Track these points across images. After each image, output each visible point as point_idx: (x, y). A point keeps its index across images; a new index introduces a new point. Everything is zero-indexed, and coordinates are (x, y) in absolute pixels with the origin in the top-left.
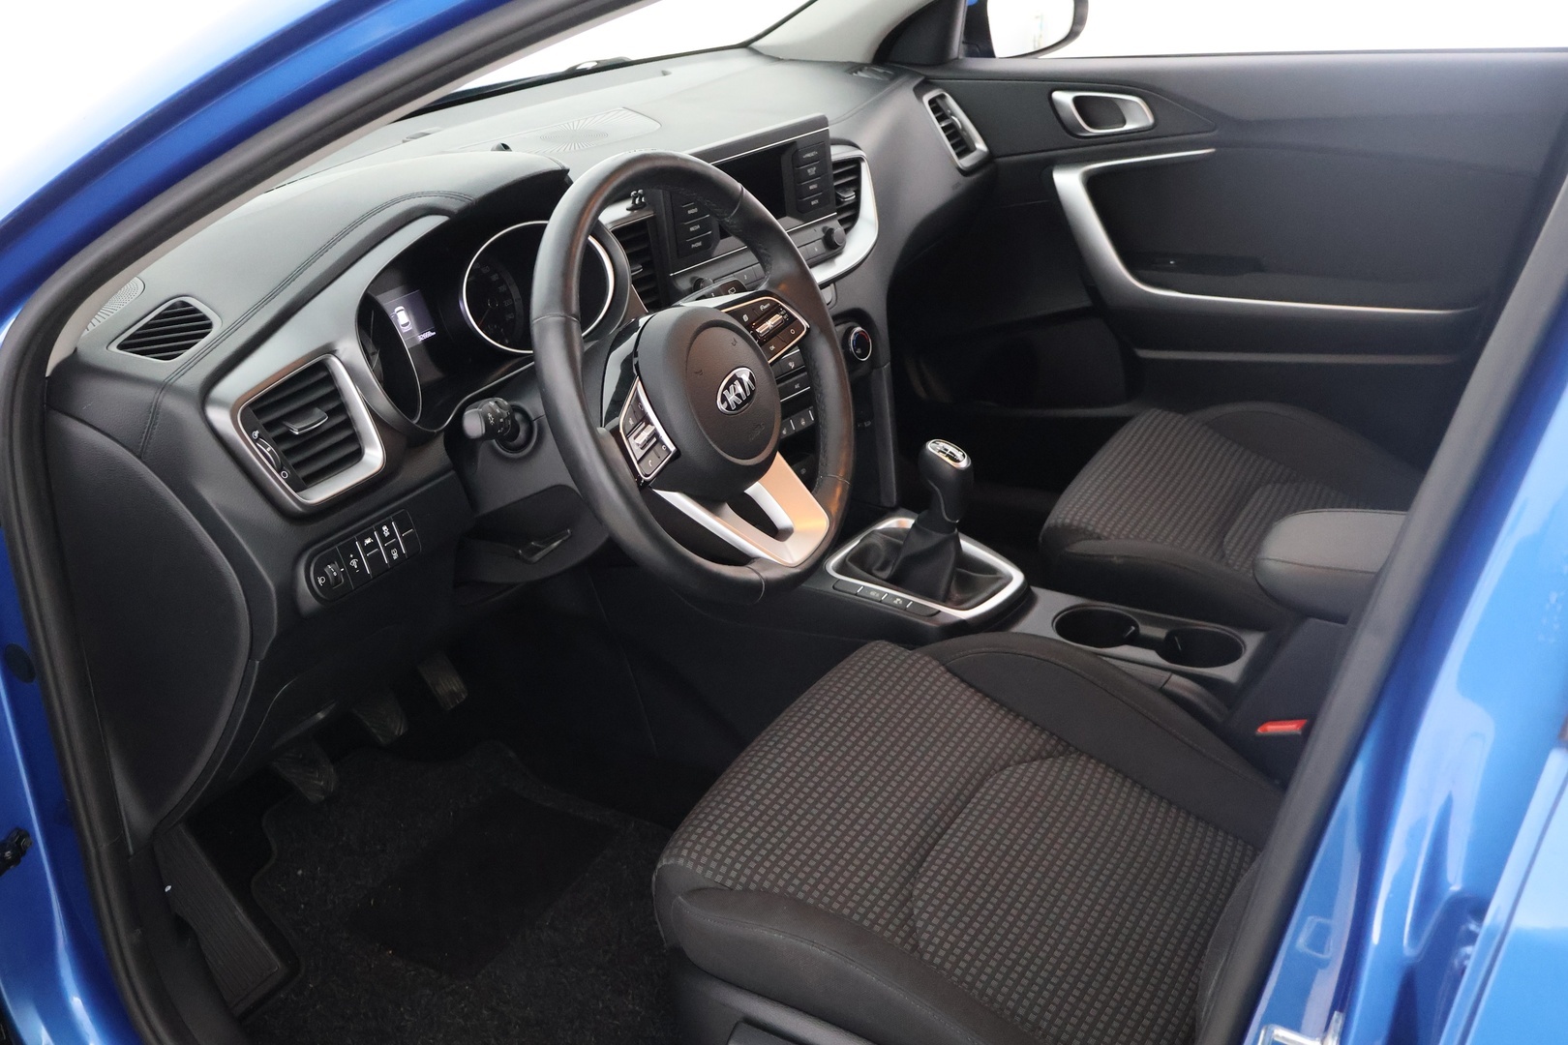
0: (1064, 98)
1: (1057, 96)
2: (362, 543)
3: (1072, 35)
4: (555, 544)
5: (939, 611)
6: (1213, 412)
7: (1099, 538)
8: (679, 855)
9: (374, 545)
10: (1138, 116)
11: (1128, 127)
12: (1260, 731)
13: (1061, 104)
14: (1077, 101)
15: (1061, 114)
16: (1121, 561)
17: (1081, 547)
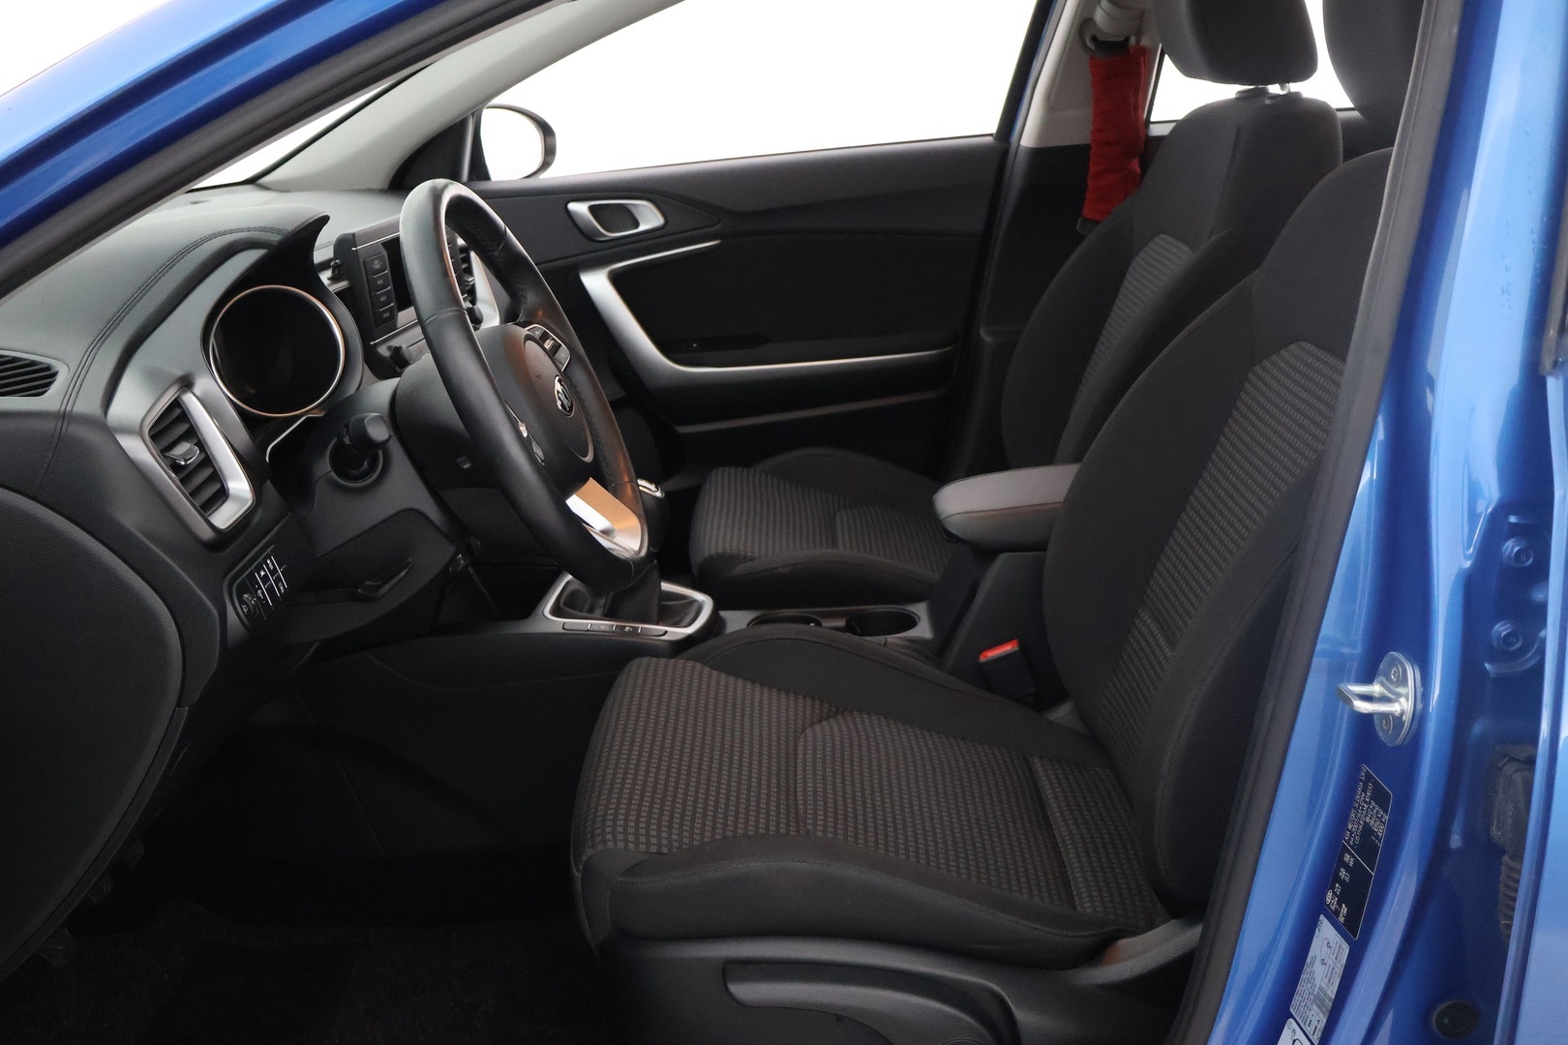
0: (580, 208)
1: (573, 206)
2: (259, 575)
3: (545, 164)
4: (403, 573)
5: (666, 632)
6: (772, 462)
7: (752, 559)
8: (594, 846)
9: (266, 575)
10: (649, 218)
11: (642, 228)
12: (982, 659)
13: (576, 213)
14: (592, 209)
15: (578, 222)
16: (787, 570)
17: (740, 569)
